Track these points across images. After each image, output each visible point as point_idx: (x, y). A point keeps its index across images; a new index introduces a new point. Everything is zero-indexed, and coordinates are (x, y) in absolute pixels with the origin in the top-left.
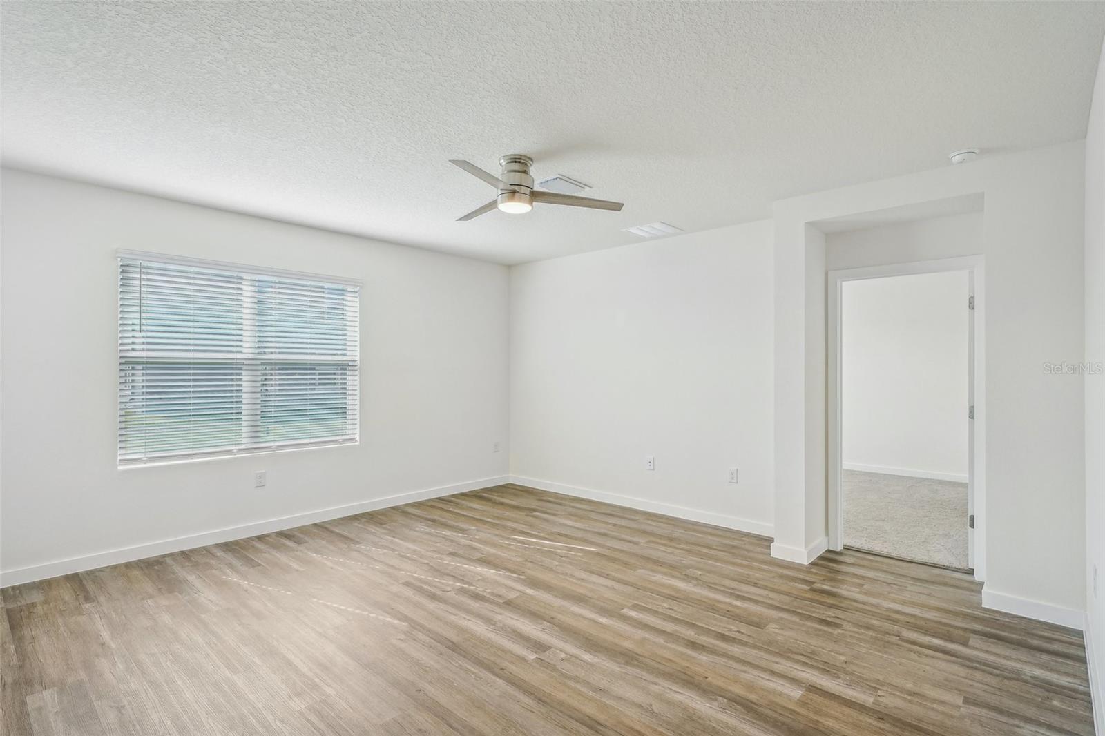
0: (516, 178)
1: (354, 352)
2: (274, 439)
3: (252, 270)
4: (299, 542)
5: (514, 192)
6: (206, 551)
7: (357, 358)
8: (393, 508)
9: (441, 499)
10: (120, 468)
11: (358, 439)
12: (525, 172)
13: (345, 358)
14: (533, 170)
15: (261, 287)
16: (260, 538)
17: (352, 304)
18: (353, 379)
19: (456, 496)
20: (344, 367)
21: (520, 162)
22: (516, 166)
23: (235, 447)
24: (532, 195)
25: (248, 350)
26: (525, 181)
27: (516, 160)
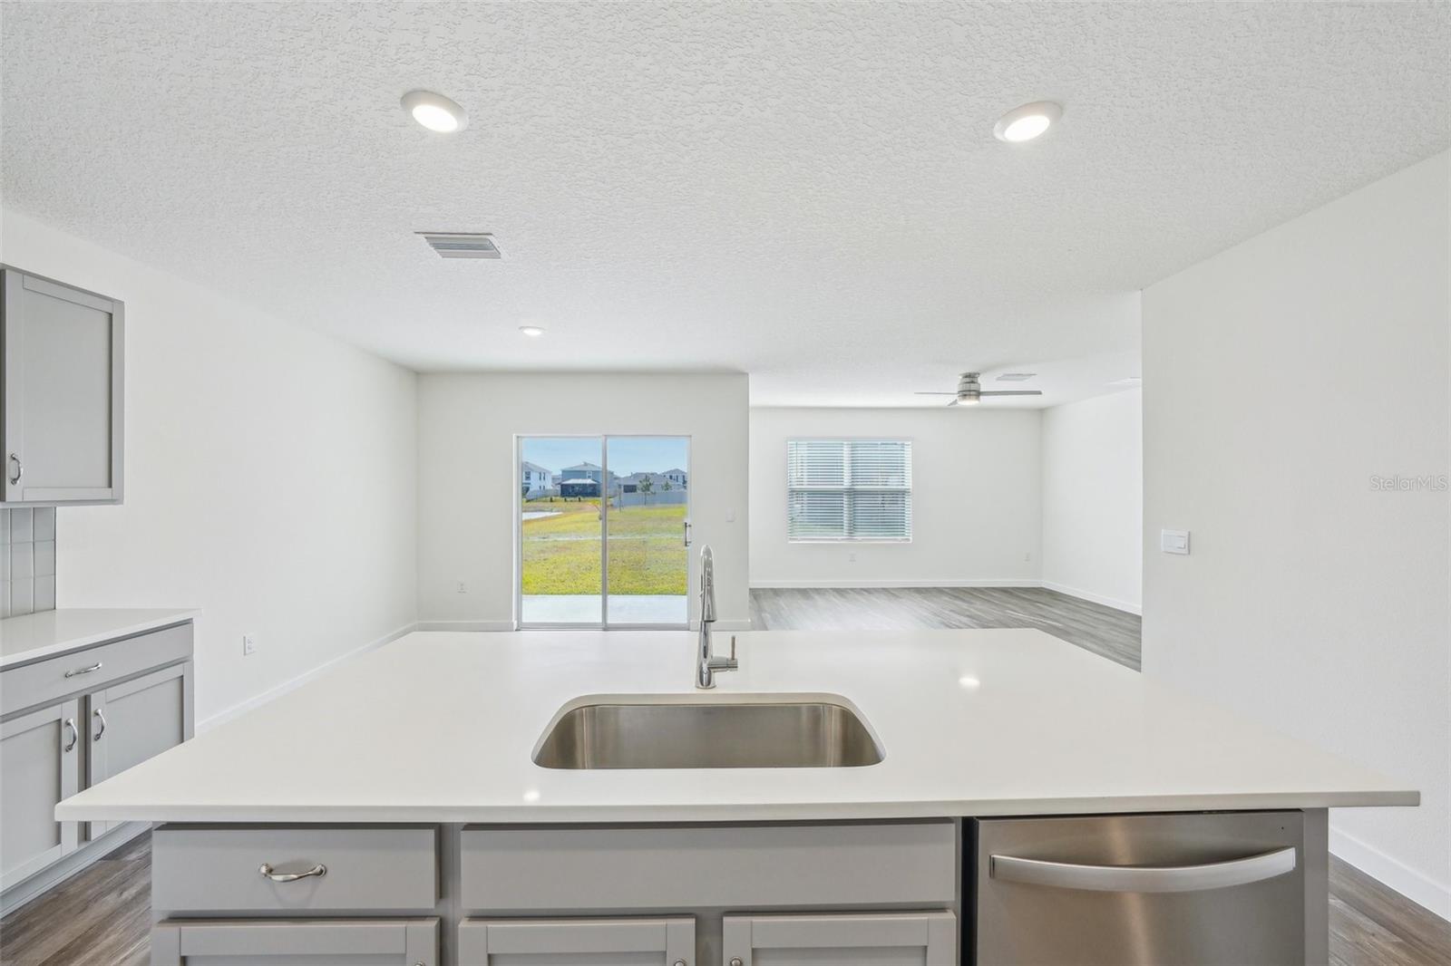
0: (968, 387)
1: (909, 484)
2: (860, 537)
3: (847, 439)
4: (870, 593)
5: (965, 395)
6: (826, 590)
7: (911, 488)
8: (935, 588)
9: (975, 589)
10: (791, 542)
11: (911, 538)
12: (972, 382)
13: (904, 487)
14: (980, 380)
15: (854, 447)
16: (852, 589)
17: (908, 452)
18: (908, 500)
19: (987, 588)
20: (903, 493)
21: (971, 378)
22: (968, 380)
23: (840, 537)
24: (978, 394)
25: (846, 484)
26: (973, 387)
27: (968, 376)
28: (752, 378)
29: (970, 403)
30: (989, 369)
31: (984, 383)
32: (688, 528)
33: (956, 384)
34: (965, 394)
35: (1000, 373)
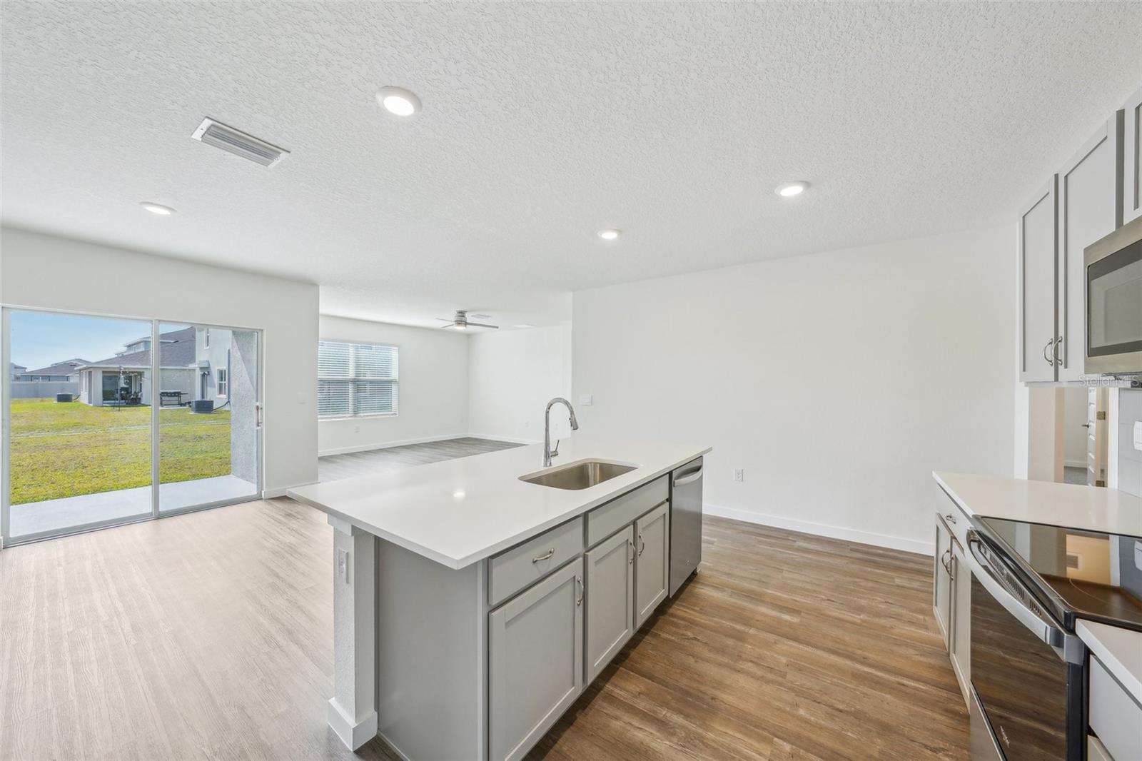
0: (460, 318)
1: (394, 375)
2: (361, 414)
7: (397, 378)
11: (397, 413)
12: (463, 316)
13: (391, 379)
14: (467, 315)
18: (394, 387)
20: (390, 382)
21: (462, 314)
22: (460, 314)
23: (347, 416)
24: (466, 324)
25: (351, 374)
26: (463, 319)
27: (460, 312)
28: (322, 290)
29: (461, 328)
30: (471, 311)
31: (469, 318)
32: (259, 411)
33: (453, 316)
34: (459, 323)
35: (475, 314)
